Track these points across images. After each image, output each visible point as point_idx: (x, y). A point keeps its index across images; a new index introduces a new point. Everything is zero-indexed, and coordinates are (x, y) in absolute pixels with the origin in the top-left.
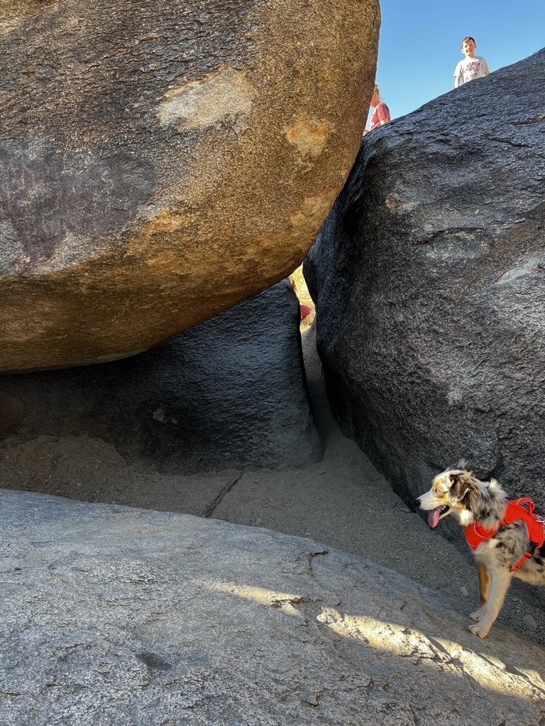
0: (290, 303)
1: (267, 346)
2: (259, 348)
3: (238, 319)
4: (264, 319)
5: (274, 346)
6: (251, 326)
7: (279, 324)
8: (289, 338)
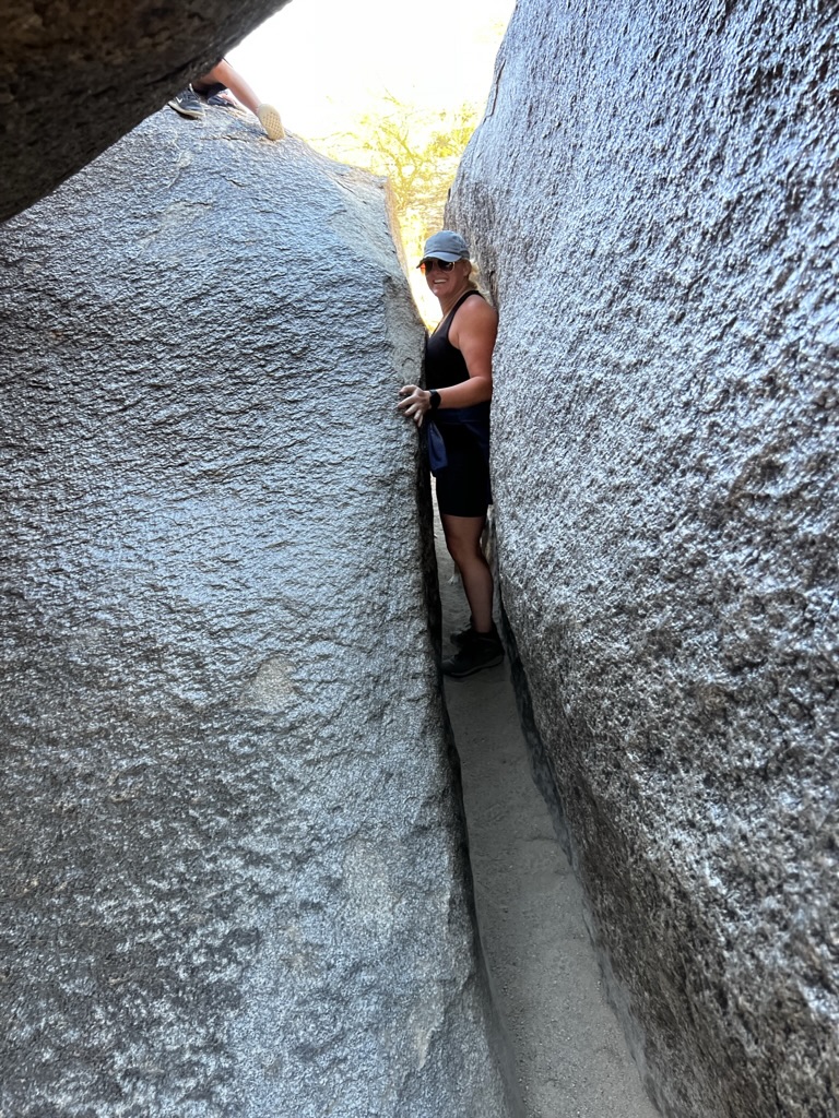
0: (393, 338)
1: (292, 514)
2: (260, 520)
3: (200, 390)
4: (293, 395)
5: (319, 513)
6: (244, 420)
7: (349, 420)
8: (383, 483)
